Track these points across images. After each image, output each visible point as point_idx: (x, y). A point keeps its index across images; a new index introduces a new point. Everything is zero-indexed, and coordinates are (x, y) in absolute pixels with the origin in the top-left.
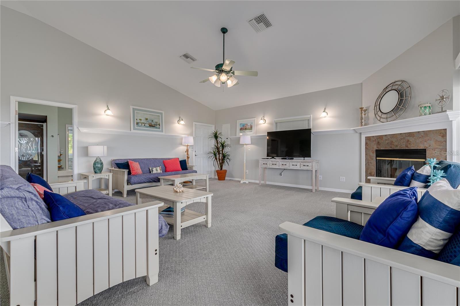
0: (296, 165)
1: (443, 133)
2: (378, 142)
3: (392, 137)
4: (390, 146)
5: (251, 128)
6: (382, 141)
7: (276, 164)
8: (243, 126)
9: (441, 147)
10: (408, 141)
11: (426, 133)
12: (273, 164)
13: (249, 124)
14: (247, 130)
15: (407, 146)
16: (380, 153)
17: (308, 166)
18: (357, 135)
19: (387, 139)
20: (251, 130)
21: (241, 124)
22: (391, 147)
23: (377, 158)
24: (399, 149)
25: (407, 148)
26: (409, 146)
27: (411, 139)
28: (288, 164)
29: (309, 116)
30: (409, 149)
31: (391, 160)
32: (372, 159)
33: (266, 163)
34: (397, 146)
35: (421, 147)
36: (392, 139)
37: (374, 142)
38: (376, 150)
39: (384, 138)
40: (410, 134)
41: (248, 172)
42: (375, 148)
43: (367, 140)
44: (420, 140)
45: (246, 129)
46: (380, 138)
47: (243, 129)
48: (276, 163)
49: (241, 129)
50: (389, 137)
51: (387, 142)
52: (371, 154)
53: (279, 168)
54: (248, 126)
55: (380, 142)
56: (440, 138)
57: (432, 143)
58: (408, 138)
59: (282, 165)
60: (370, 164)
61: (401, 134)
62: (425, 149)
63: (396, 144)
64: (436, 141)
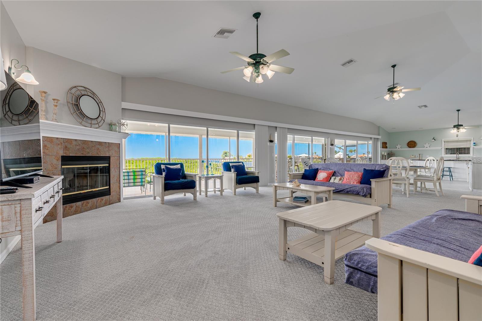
1: (118, 146)
2: (66, 147)
3: (84, 143)
4: (82, 152)
6: (72, 146)
9: (117, 155)
10: (98, 149)
11: (110, 145)
15: (98, 154)
19: (77, 144)
22: (83, 154)
23: (63, 167)
24: (91, 156)
25: (97, 155)
26: (99, 153)
27: (101, 148)
30: (99, 156)
32: (57, 168)
34: (88, 153)
35: (107, 155)
36: (83, 145)
37: (59, 146)
38: (62, 156)
39: (74, 143)
40: (100, 143)
42: (62, 153)
43: (46, 142)
44: (106, 149)
46: (69, 142)
50: (80, 143)
51: (78, 147)
52: (55, 161)
55: (68, 146)
56: (116, 149)
57: (113, 152)
58: (98, 146)
61: (92, 141)
62: (110, 157)
63: (88, 150)
64: (115, 151)
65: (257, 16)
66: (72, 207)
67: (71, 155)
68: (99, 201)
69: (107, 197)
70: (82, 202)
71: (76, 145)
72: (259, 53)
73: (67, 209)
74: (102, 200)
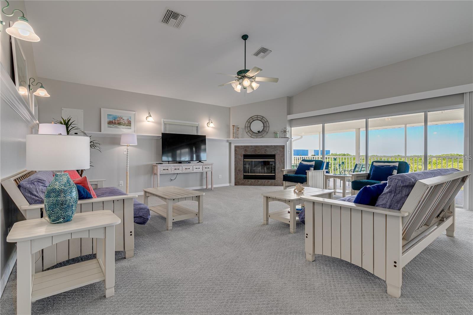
0: (199, 168)
1: (283, 147)
2: (246, 150)
5: (129, 124)
6: (249, 149)
7: (179, 169)
8: (115, 118)
9: (282, 154)
10: (266, 150)
11: (275, 147)
12: (175, 169)
13: (125, 118)
14: (121, 125)
16: (246, 156)
17: (209, 168)
18: (228, 144)
20: (129, 127)
21: (109, 115)
22: (255, 153)
23: (244, 160)
24: (261, 154)
25: (265, 154)
26: (266, 152)
27: (268, 149)
28: (191, 168)
29: (198, 123)
31: (252, 161)
32: (240, 160)
33: (167, 168)
34: (259, 152)
35: (273, 153)
36: (256, 148)
37: (242, 150)
38: (244, 155)
40: (267, 146)
41: (122, 184)
42: (243, 153)
43: (236, 148)
44: (272, 150)
45: (119, 124)
46: (247, 147)
47: (115, 123)
48: (179, 167)
49: (110, 123)
50: (254, 147)
51: (252, 150)
52: (240, 157)
53: (182, 172)
54: (123, 120)
56: (281, 149)
57: (278, 151)
58: (266, 148)
59: (186, 169)
60: (239, 164)
61: (262, 146)
62: (275, 155)
63: (259, 151)
64: (280, 151)
65: (245, 37)
66: (249, 181)
67: (248, 154)
68: (266, 182)
69: (273, 180)
70: (255, 180)
71: (251, 148)
72: (246, 69)
73: (246, 181)
74: (269, 182)
